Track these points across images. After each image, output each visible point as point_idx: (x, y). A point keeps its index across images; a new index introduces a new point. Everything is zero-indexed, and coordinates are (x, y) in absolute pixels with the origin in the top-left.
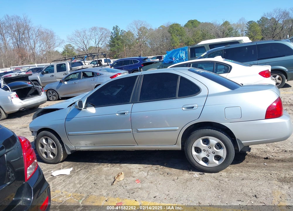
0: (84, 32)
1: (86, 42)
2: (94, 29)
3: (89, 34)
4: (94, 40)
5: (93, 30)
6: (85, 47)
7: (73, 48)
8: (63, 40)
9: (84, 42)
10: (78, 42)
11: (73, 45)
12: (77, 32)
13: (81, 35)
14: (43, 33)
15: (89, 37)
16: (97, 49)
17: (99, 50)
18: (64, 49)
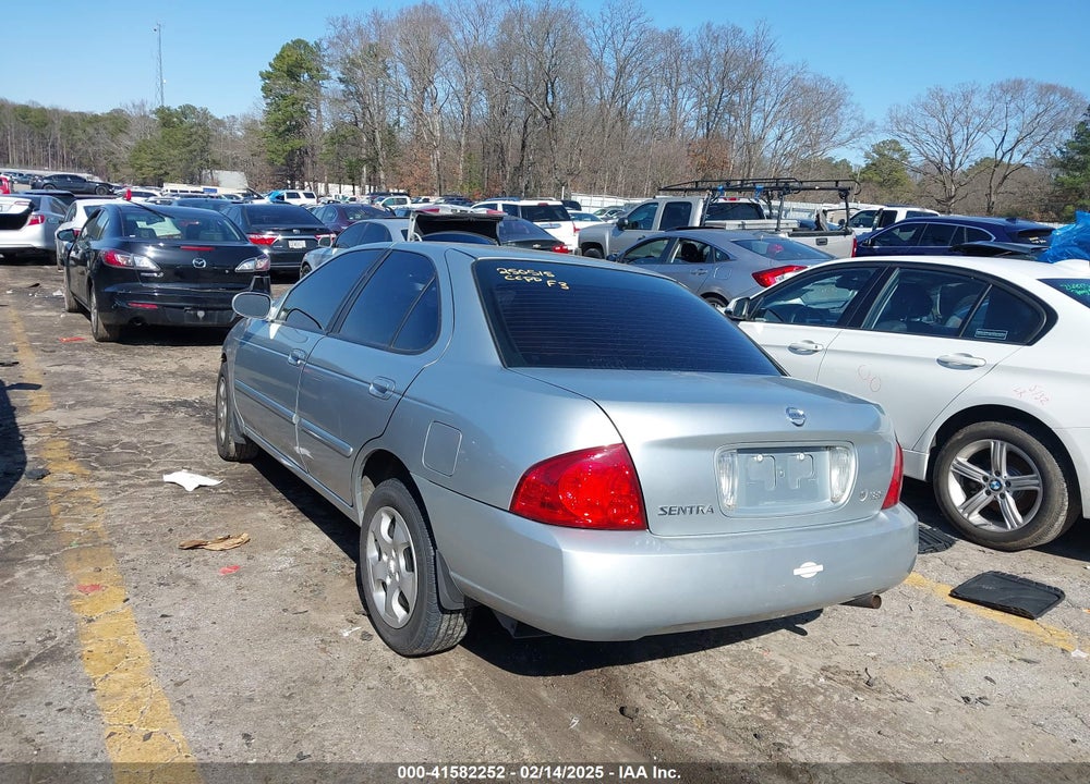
0: (966, 97)
1: (957, 140)
2: (1015, 88)
3: (985, 106)
4: (996, 134)
5: (1005, 92)
6: (946, 160)
7: (905, 156)
8: (872, 125)
9: (949, 139)
10: (924, 137)
11: (906, 146)
12: (937, 94)
13: (948, 111)
14: (806, 91)
15: (977, 120)
16: (1000, 172)
17: (1005, 177)
18: (867, 156)
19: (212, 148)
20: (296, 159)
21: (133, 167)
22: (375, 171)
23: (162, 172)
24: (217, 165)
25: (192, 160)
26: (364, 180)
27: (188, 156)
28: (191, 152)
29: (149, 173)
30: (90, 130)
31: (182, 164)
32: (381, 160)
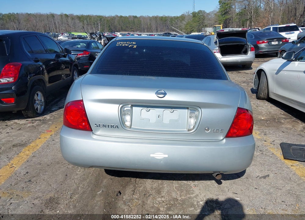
19: (205, 21)
20: (227, 22)
21: (185, 29)
22: (251, 22)
23: (192, 30)
24: (206, 26)
25: (200, 25)
26: (248, 25)
27: (198, 25)
28: (199, 23)
29: (189, 30)
30: (176, 21)
31: (197, 27)
32: (253, 19)
